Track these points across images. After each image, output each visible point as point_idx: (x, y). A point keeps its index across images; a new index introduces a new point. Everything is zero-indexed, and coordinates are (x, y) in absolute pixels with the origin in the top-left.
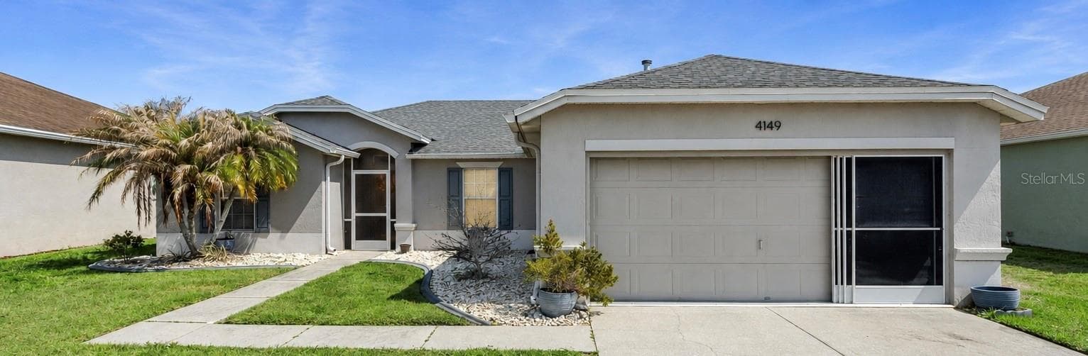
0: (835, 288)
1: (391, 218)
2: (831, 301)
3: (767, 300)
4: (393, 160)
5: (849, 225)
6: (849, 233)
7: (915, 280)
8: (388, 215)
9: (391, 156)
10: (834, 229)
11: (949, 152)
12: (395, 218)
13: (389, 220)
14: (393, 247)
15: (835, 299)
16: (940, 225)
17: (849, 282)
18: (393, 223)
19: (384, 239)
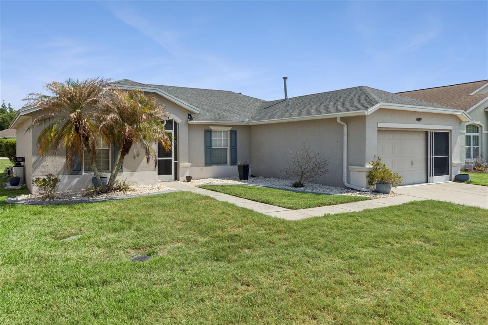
0: (429, 177)
1: (175, 161)
2: (427, 182)
3: (414, 184)
4: (176, 123)
5: (432, 156)
6: (432, 158)
7: (445, 174)
8: (173, 158)
9: (174, 121)
10: (428, 157)
11: (451, 131)
12: (177, 160)
13: (173, 162)
14: (176, 179)
15: (429, 182)
16: (448, 155)
17: (432, 176)
18: (176, 164)
19: (171, 174)
